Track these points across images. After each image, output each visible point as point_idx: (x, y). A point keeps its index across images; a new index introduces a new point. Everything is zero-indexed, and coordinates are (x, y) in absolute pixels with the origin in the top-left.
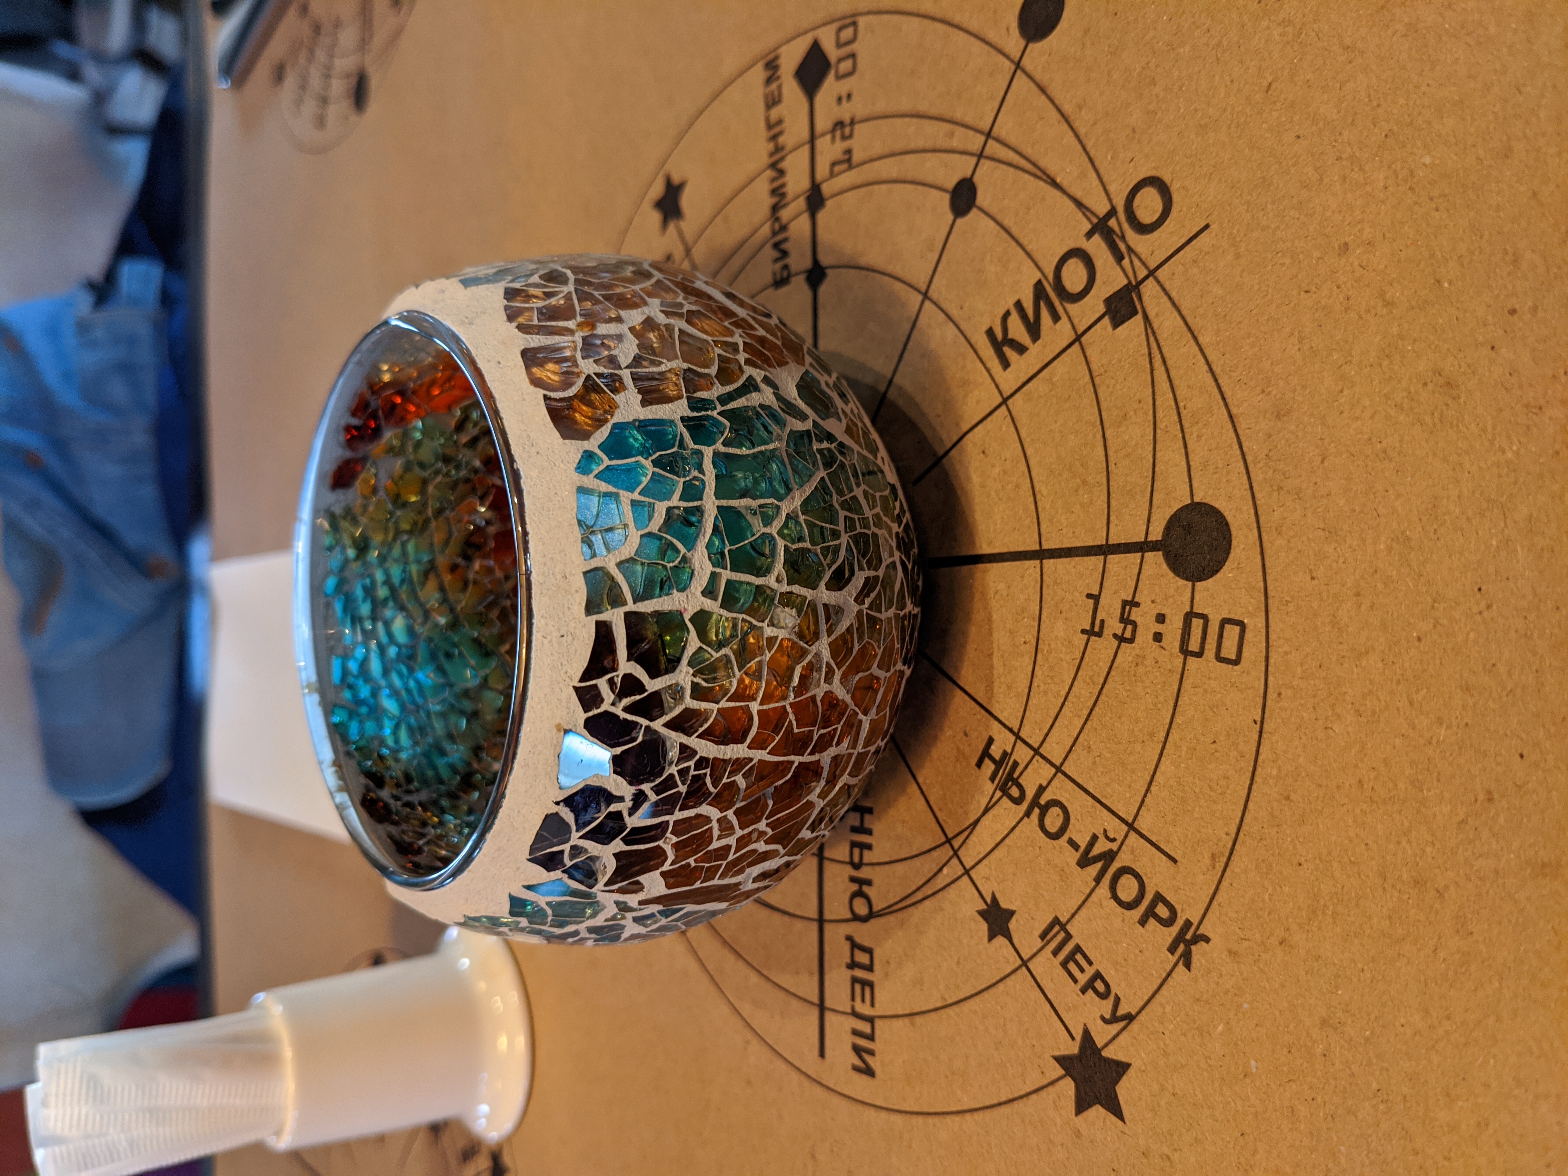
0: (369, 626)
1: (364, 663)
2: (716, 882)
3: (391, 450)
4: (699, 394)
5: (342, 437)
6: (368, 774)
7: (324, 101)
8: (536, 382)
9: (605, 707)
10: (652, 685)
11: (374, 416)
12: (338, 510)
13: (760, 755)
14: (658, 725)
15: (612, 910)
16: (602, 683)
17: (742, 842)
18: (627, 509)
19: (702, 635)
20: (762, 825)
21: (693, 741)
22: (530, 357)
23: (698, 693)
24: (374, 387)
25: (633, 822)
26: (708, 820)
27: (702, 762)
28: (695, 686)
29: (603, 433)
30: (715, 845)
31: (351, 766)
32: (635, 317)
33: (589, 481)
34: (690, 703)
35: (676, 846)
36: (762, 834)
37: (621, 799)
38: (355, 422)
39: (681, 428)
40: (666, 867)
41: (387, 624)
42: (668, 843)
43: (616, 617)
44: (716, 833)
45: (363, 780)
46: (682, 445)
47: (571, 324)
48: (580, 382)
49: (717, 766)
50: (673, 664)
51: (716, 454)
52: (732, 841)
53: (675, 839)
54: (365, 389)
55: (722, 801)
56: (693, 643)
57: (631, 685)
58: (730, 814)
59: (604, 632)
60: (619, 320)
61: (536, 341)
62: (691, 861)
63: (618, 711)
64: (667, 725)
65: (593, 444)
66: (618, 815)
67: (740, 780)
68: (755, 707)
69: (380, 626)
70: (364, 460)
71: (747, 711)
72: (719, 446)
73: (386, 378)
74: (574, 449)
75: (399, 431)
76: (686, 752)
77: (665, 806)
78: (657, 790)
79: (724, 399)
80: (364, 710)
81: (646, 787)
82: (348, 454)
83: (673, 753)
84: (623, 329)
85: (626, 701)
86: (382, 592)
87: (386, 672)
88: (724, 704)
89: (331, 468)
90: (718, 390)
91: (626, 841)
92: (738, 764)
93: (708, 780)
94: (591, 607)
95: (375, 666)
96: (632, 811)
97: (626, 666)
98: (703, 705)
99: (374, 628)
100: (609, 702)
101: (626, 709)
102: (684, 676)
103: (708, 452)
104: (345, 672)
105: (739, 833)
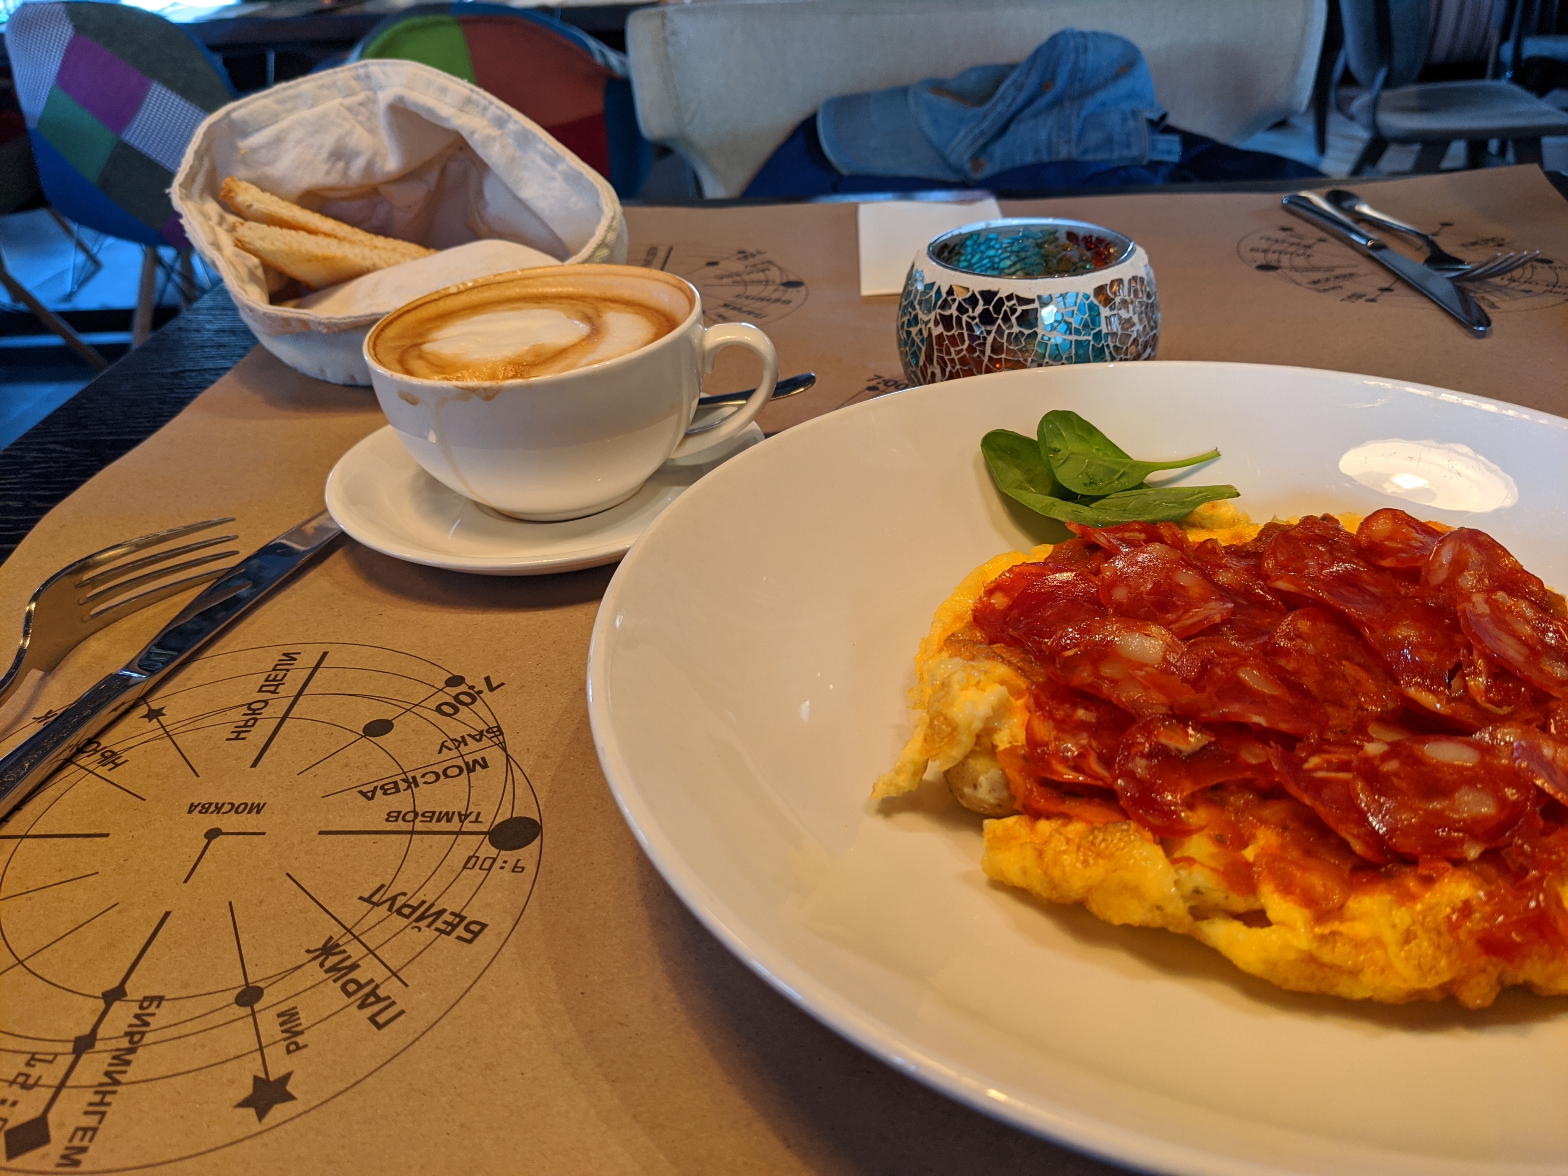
0: (1009, 249)
1: (993, 247)
2: (936, 353)
3: (1082, 255)
4: (1109, 338)
5: (1087, 234)
6: (953, 248)
7: (1265, 251)
8: (1112, 282)
9: (1006, 303)
10: (1013, 319)
11: (1096, 247)
12: (1058, 235)
13: (986, 360)
14: (999, 321)
15: (926, 319)
16: (1014, 301)
17: (952, 361)
18: (1071, 309)
19: (1029, 335)
20: (958, 367)
21: (993, 334)
22: (1120, 281)
23: (1010, 334)
24: (1108, 245)
25: (965, 318)
26: (963, 344)
27: (985, 339)
28: (1012, 333)
29: (1096, 302)
30: (952, 350)
31: (957, 241)
32: (1135, 319)
33: (1080, 297)
34: (1007, 332)
35: (953, 335)
36: (954, 368)
37: (973, 311)
38: (1094, 239)
39: (1098, 329)
40: (945, 333)
41: (1008, 258)
42: (955, 332)
43: (1036, 305)
44: (957, 349)
45: (952, 245)
46: (1093, 329)
47: (1132, 296)
48: (1112, 296)
49: (984, 344)
50: (1020, 325)
51: (1089, 341)
52: (953, 355)
53: (956, 334)
54: (1107, 242)
55: (971, 349)
56: (1027, 332)
57: (1013, 311)
58: (964, 352)
59: (1032, 301)
60: (1134, 313)
61: (1126, 283)
62: (947, 342)
63: (1004, 308)
64: (999, 325)
65: (1092, 298)
66: (967, 311)
67: (978, 353)
68: (1003, 356)
69: (1008, 254)
70: (1078, 245)
71: (1003, 353)
72: (1092, 342)
73: (1112, 250)
74: (1091, 292)
75: (1090, 258)
76: (989, 332)
77: (970, 327)
78: (977, 324)
79: (1108, 346)
80: (976, 247)
81: (977, 320)
82: (1080, 238)
83: (989, 328)
84: (1131, 314)
85: (1008, 310)
86: (1023, 254)
87: (988, 257)
88: (1005, 344)
89: (1075, 231)
90: (1111, 345)
91: (957, 317)
92: (983, 352)
93: (978, 342)
94: (1039, 297)
95: (992, 253)
96: (969, 317)
97: (1020, 309)
98: (1005, 337)
99: (1007, 252)
100: (1008, 304)
101: (1005, 311)
102: (1016, 329)
103: (1090, 338)
104: (991, 240)
105: (956, 358)
